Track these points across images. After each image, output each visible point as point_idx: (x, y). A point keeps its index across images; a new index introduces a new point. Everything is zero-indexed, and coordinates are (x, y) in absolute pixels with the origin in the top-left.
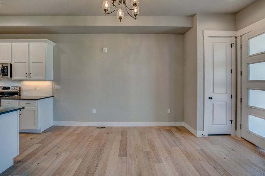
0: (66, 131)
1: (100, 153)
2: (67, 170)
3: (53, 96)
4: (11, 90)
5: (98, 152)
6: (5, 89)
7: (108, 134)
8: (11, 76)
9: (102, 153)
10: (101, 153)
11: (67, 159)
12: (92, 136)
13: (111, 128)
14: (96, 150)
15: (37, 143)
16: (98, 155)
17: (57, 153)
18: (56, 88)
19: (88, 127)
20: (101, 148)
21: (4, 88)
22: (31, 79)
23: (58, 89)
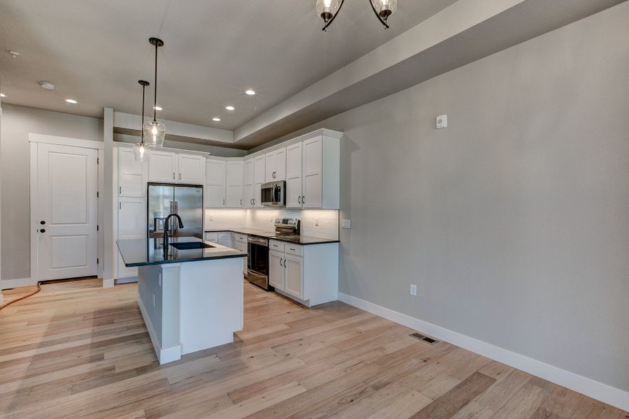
0: (346, 317)
1: (349, 399)
2: (265, 394)
3: (339, 241)
4: (290, 225)
5: (350, 394)
6: (285, 223)
7: (424, 363)
8: (285, 203)
9: (354, 402)
10: (352, 401)
11: (288, 372)
12: (382, 349)
13: (452, 348)
14: (354, 386)
15: (285, 324)
16: (344, 401)
17: (288, 355)
18: (343, 225)
19: (397, 326)
20: (366, 388)
22: (304, 206)
23: (347, 226)
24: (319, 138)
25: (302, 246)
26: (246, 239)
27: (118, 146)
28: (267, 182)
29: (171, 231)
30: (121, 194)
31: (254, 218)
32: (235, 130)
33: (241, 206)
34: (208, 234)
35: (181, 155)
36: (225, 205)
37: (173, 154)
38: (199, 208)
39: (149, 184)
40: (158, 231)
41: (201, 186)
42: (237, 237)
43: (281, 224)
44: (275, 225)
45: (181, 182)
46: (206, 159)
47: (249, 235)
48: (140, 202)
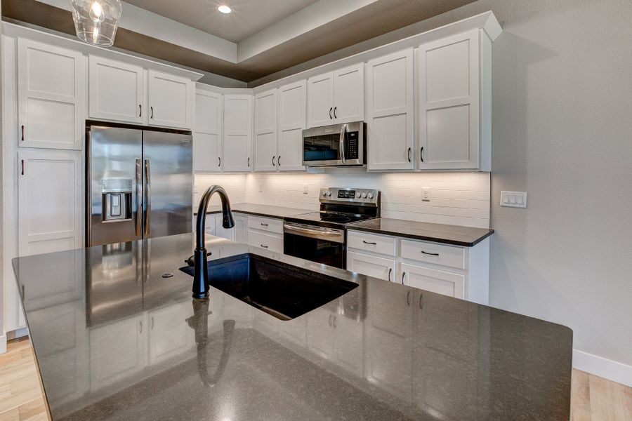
3: (493, 232)
4: (360, 200)
6: (344, 197)
8: (365, 161)
18: (504, 201)
21: (342, 193)
22: (422, 166)
23: (516, 203)
25: (465, 249)
26: (278, 227)
27: (15, 36)
28: (311, 127)
29: (136, 213)
30: (22, 144)
31: (262, 188)
33: (249, 168)
35: (153, 73)
36: (220, 167)
37: (139, 69)
39: (89, 123)
40: (109, 219)
41: (187, 133)
42: (254, 221)
43: (335, 198)
44: (320, 200)
45: (152, 123)
46: (197, 87)
47: (288, 220)
48: (71, 161)
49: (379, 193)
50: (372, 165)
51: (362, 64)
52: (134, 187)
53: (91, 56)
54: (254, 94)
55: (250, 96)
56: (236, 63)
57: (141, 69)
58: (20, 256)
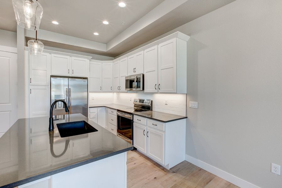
4: (145, 104)
8: (143, 89)
18: (190, 105)
21: (140, 101)
22: (160, 91)
23: (194, 107)
24: (174, 40)
25: (164, 124)
26: (115, 113)
28: (129, 75)
30: (30, 84)
32: (107, 43)
33: (111, 90)
34: (91, 109)
35: (73, 58)
36: (101, 90)
37: (68, 57)
38: (85, 92)
39: (52, 76)
40: (58, 108)
41: (86, 78)
42: (110, 110)
43: (138, 103)
44: (134, 103)
45: (73, 75)
46: (90, 61)
47: (118, 110)
48: (45, 89)
49: (152, 101)
50: (146, 90)
51: (143, 51)
52: (66, 97)
53: (52, 54)
54: (113, 62)
55: (112, 63)
56: (106, 51)
57: (69, 57)
58: (30, 117)
